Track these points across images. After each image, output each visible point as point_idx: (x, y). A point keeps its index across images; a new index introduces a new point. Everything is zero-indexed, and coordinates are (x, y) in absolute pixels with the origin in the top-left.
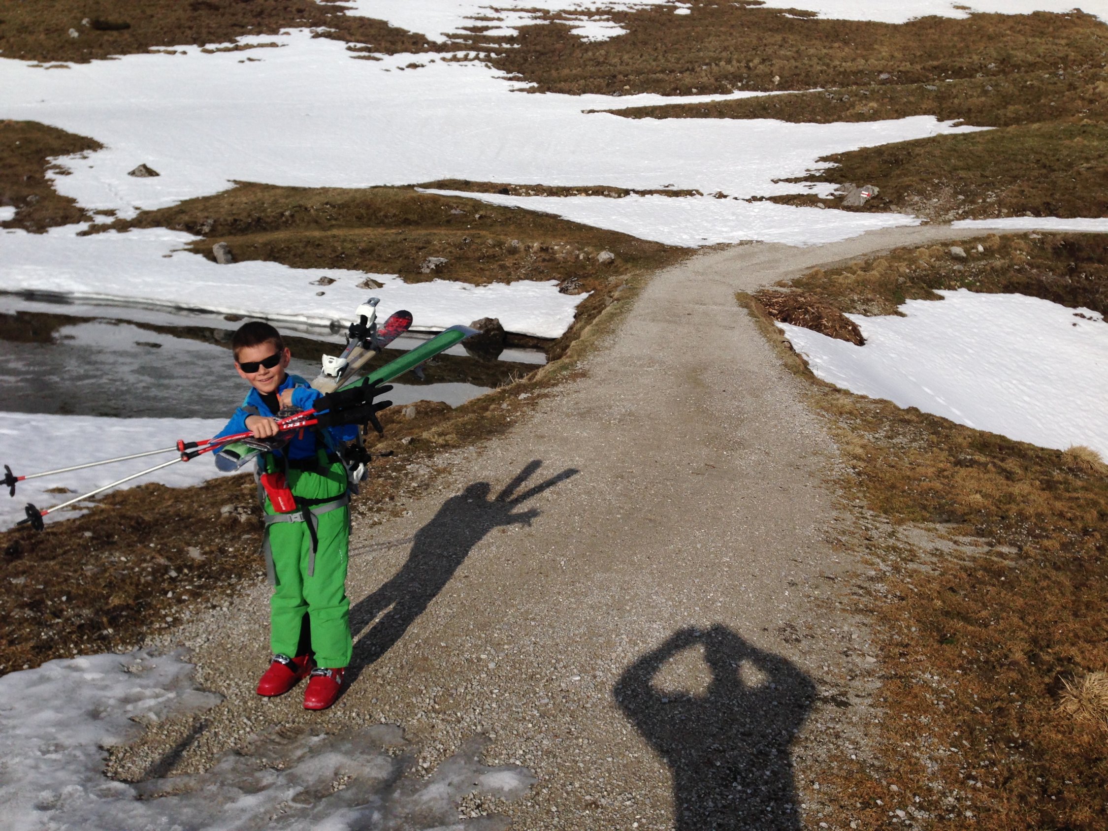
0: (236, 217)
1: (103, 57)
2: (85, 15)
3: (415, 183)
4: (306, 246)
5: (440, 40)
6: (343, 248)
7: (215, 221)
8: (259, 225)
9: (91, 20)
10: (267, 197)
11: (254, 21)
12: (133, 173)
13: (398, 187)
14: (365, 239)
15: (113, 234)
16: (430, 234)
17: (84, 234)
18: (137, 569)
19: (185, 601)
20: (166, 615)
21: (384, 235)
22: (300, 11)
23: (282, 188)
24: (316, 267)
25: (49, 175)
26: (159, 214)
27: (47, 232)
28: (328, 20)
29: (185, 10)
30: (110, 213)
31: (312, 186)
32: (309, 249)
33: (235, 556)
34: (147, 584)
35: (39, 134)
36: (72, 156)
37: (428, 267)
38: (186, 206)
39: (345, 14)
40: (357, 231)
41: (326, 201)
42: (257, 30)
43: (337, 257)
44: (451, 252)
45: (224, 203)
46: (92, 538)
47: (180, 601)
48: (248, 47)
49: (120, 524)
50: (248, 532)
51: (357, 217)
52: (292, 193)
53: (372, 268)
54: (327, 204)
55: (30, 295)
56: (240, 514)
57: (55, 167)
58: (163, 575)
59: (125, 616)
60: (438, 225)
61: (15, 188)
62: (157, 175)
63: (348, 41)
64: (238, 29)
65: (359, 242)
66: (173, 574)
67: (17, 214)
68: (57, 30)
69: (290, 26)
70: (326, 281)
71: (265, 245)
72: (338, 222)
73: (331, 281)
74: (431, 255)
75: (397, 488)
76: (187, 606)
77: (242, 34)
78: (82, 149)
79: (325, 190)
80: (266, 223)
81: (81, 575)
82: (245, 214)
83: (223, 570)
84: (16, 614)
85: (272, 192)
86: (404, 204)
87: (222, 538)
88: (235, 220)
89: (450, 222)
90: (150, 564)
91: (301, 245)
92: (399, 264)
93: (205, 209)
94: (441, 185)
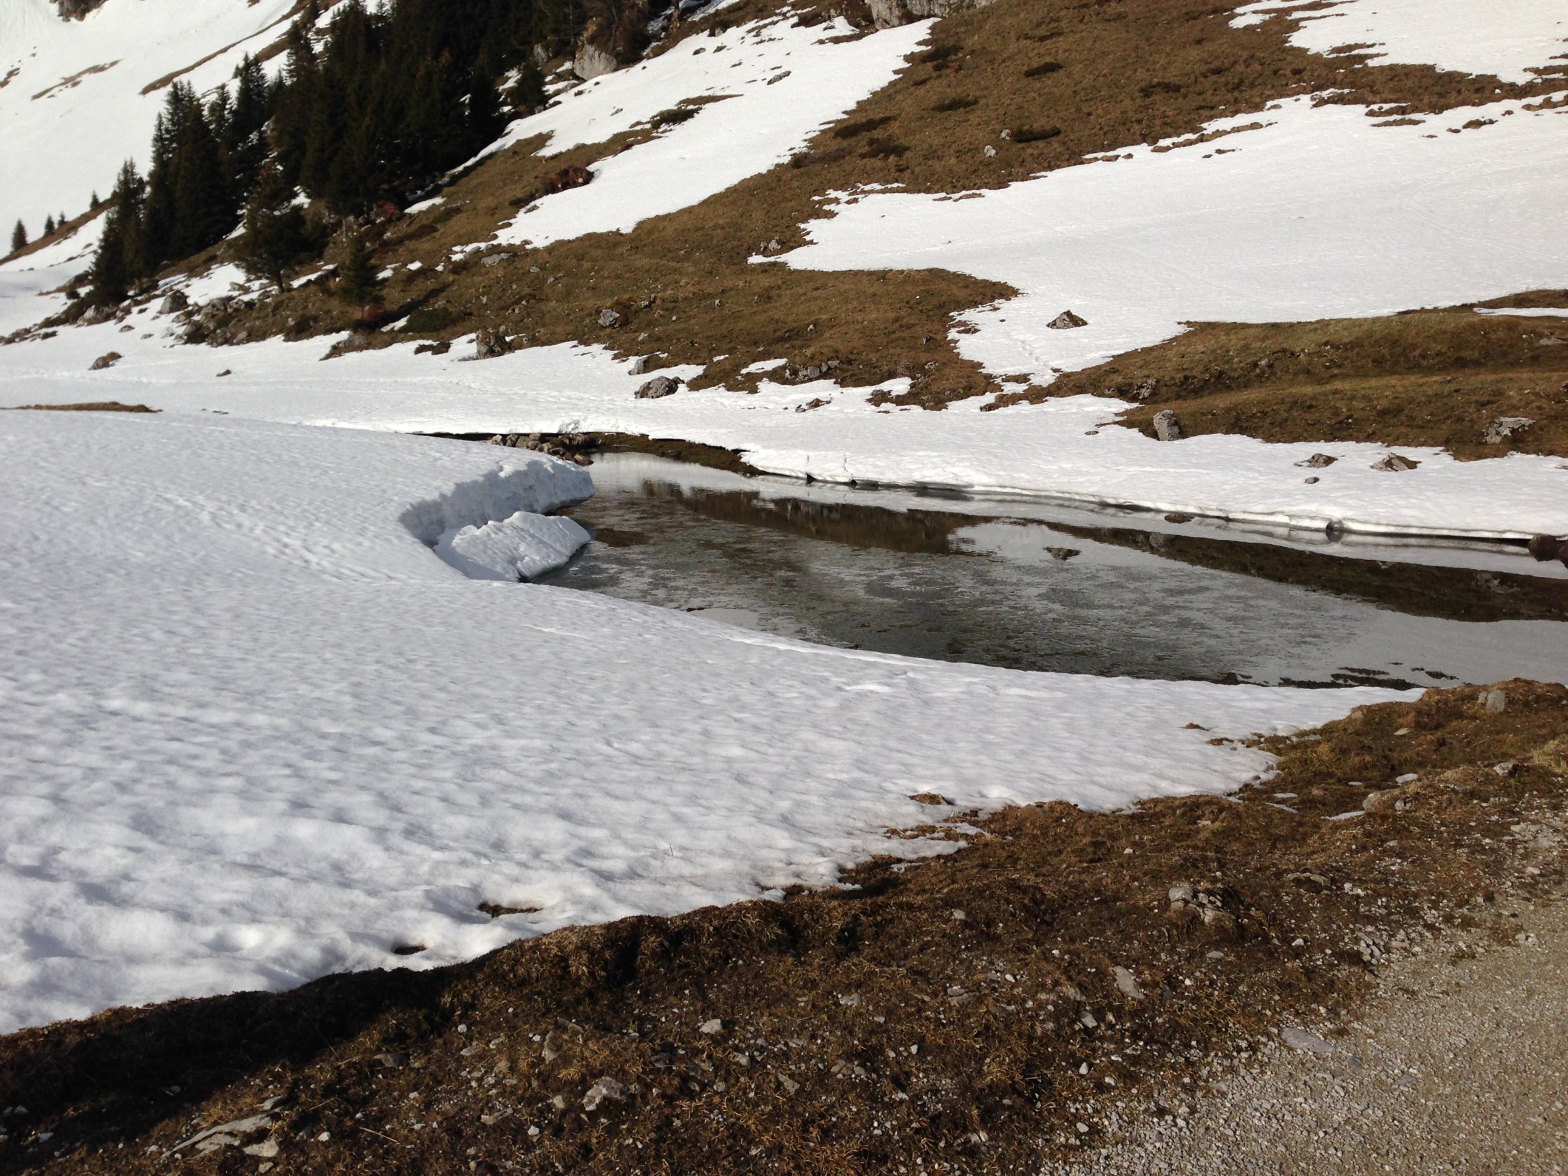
0: (1187, 373)
1: (1025, 178)
2: (1004, 125)
3: (1475, 301)
4: (1291, 408)
5: (1522, 79)
6: (1349, 410)
7: (1158, 382)
8: (1220, 381)
9: (1012, 130)
10: (1235, 341)
11: (1229, 97)
12: (1053, 325)
13: (1445, 310)
14: (1387, 393)
15: (1025, 406)
16: (1501, 381)
17: (990, 407)
18: (1030, 1004)
19: (1109, 1088)
20: (1077, 1117)
21: (1421, 386)
22: (1297, 72)
23: (1257, 326)
24: (1305, 440)
25: (953, 334)
26: (1084, 377)
27: (946, 407)
28: (1340, 77)
29: (1133, 99)
30: (1023, 378)
31: (1303, 320)
32: (1295, 414)
33: (1196, 999)
34: (1045, 1040)
35: (943, 285)
36: (980, 308)
37: (1498, 433)
38: (1119, 363)
39: (1366, 65)
40: (1373, 382)
41: (1325, 340)
42: (1233, 109)
43: (1340, 422)
44: (1539, 408)
45: (1171, 354)
46: (965, 924)
47: (1101, 1088)
48: (1218, 134)
49: (1008, 902)
50: (1217, 946)
51: (1374, 361)
52: (1273, 332)
53: (1398, 438)
54: (1326, 344)
55: (922, 489)
56: (1202, 905)
57: (960, 324)
58: (1073, 1022)
59: (1009, 1108)
60: (1515, 364)
61: (912, 354)
62: (1085, 323)
63: (1368, 104)
64: (1204, 113)
65: (1378, 399)
66: (1090, 1021)
67: (912, 386)
68: (970, 150)
69: (1281, 96)
70: (1321, 460)
71: (1228, 410)
72: (1343, 370)
73: (1329, 460)
74: (1504, 414)
75: (1496, 874)
76: (1113, 1102)
77: (1210, 118)
78: (993, 299)
79: (1323, 324)
80: (1230, 378)
81: (942, 1003)
82: (1201, 367)
83: (1176, 1027)
84: (839, 1069)
85: (1242, 334)
86: (1456, 334)
87: (1172, 951)
88: (1186, 378)
89: (1537, 359)
90: (1052, 997)
91: (1283, 407)
92: (1445, 430)
93: (1146, 364)
94: (1520, 300)
